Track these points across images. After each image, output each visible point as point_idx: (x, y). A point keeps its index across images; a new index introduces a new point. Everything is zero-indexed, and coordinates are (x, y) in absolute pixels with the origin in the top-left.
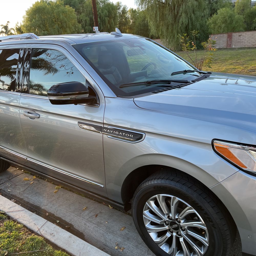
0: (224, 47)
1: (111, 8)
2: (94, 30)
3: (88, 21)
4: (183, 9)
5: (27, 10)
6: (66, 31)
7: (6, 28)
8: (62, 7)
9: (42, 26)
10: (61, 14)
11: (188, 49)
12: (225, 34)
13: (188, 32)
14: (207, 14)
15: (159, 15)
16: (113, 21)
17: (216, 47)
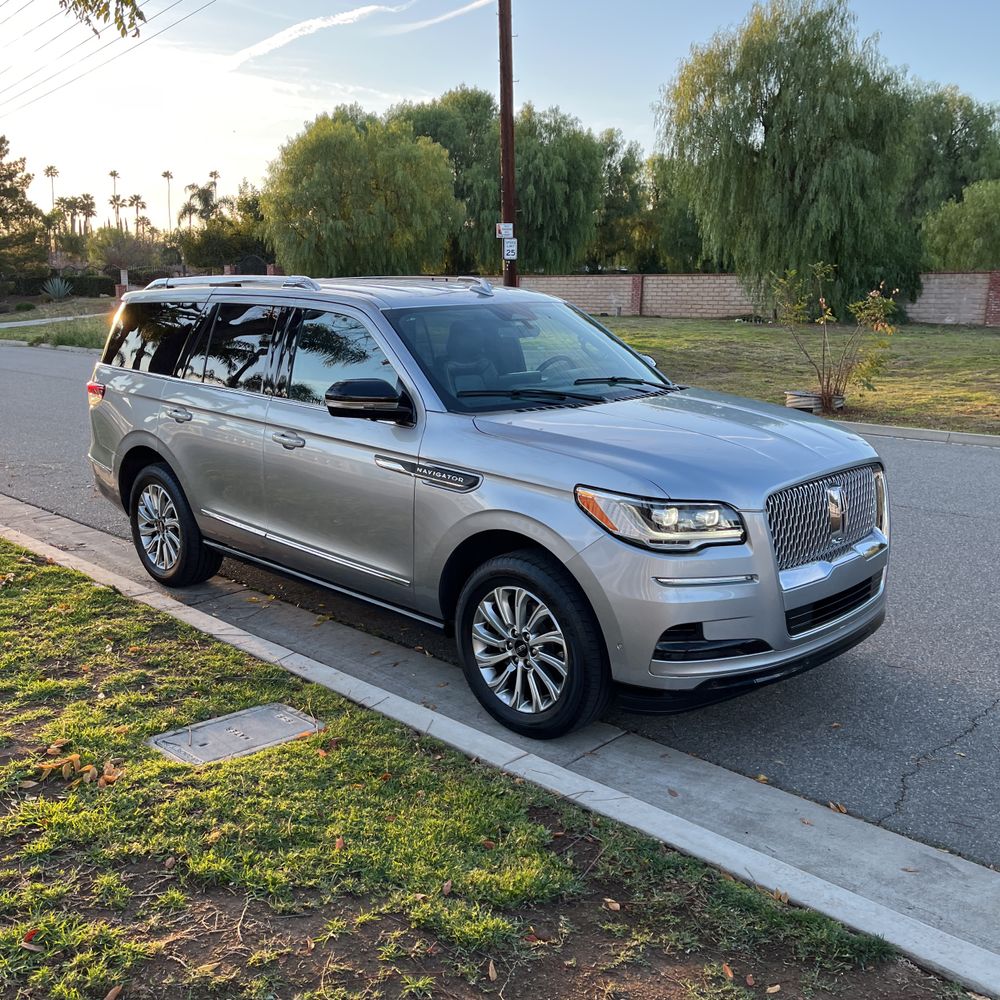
0: (974, 322)
1: (579, 152)
2: (500, 232)
3: (491, 193)
4: (825, 178)
5: (285, 145)
6: (411, 225)
7: (205, 195)
8: (406, 144)
9: (329, 201)
10: (399, 167)
11: (799, 322)
12: (980, 276)
13: (839, 258)
14: (936, 194)
15: (737, 193)
16: (582, 197)
17: (945, 317)
